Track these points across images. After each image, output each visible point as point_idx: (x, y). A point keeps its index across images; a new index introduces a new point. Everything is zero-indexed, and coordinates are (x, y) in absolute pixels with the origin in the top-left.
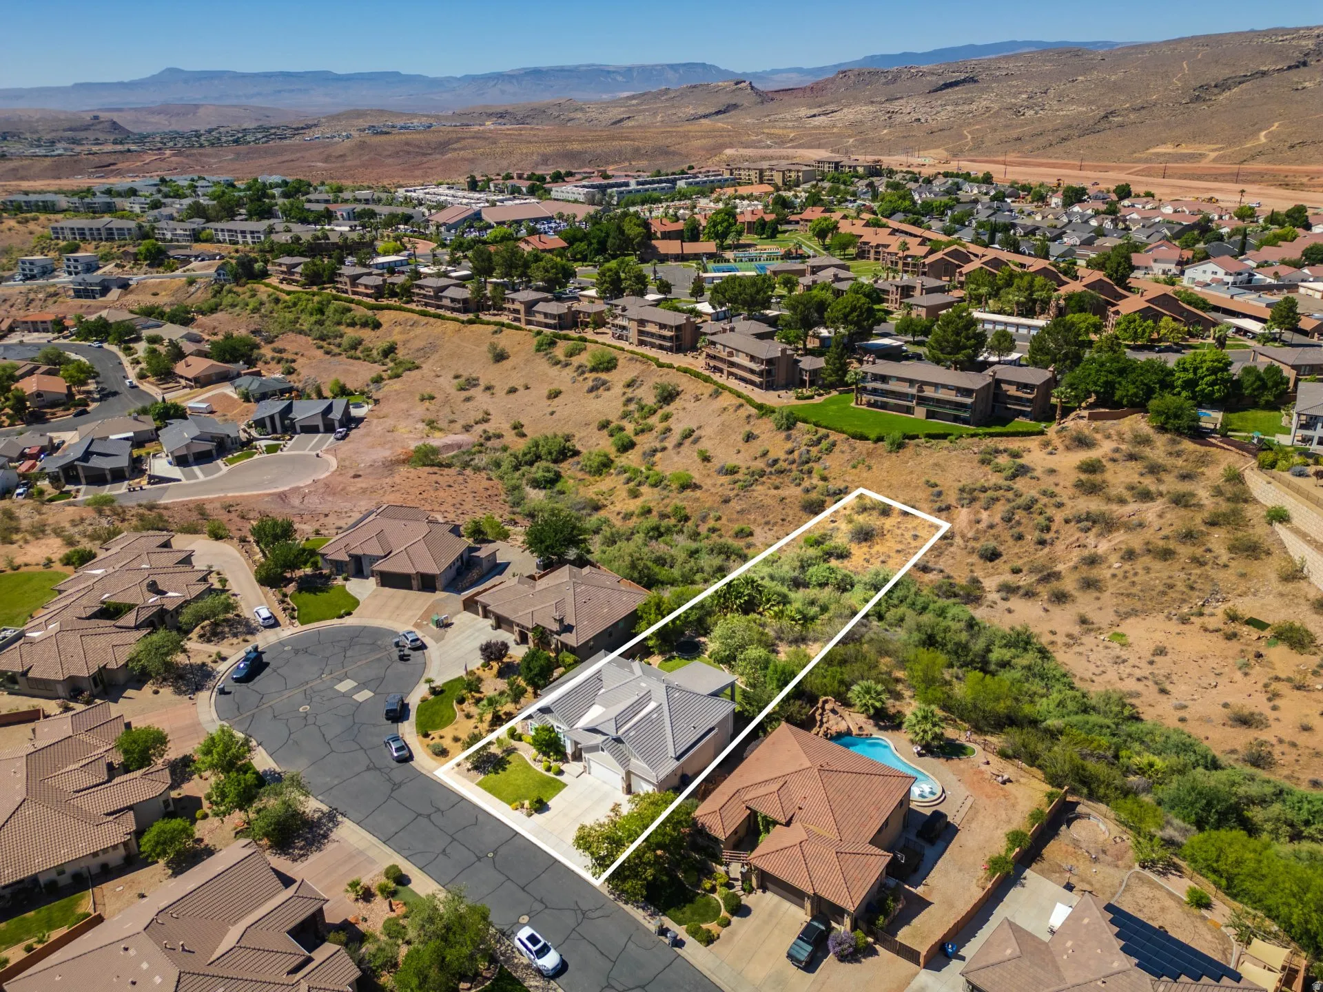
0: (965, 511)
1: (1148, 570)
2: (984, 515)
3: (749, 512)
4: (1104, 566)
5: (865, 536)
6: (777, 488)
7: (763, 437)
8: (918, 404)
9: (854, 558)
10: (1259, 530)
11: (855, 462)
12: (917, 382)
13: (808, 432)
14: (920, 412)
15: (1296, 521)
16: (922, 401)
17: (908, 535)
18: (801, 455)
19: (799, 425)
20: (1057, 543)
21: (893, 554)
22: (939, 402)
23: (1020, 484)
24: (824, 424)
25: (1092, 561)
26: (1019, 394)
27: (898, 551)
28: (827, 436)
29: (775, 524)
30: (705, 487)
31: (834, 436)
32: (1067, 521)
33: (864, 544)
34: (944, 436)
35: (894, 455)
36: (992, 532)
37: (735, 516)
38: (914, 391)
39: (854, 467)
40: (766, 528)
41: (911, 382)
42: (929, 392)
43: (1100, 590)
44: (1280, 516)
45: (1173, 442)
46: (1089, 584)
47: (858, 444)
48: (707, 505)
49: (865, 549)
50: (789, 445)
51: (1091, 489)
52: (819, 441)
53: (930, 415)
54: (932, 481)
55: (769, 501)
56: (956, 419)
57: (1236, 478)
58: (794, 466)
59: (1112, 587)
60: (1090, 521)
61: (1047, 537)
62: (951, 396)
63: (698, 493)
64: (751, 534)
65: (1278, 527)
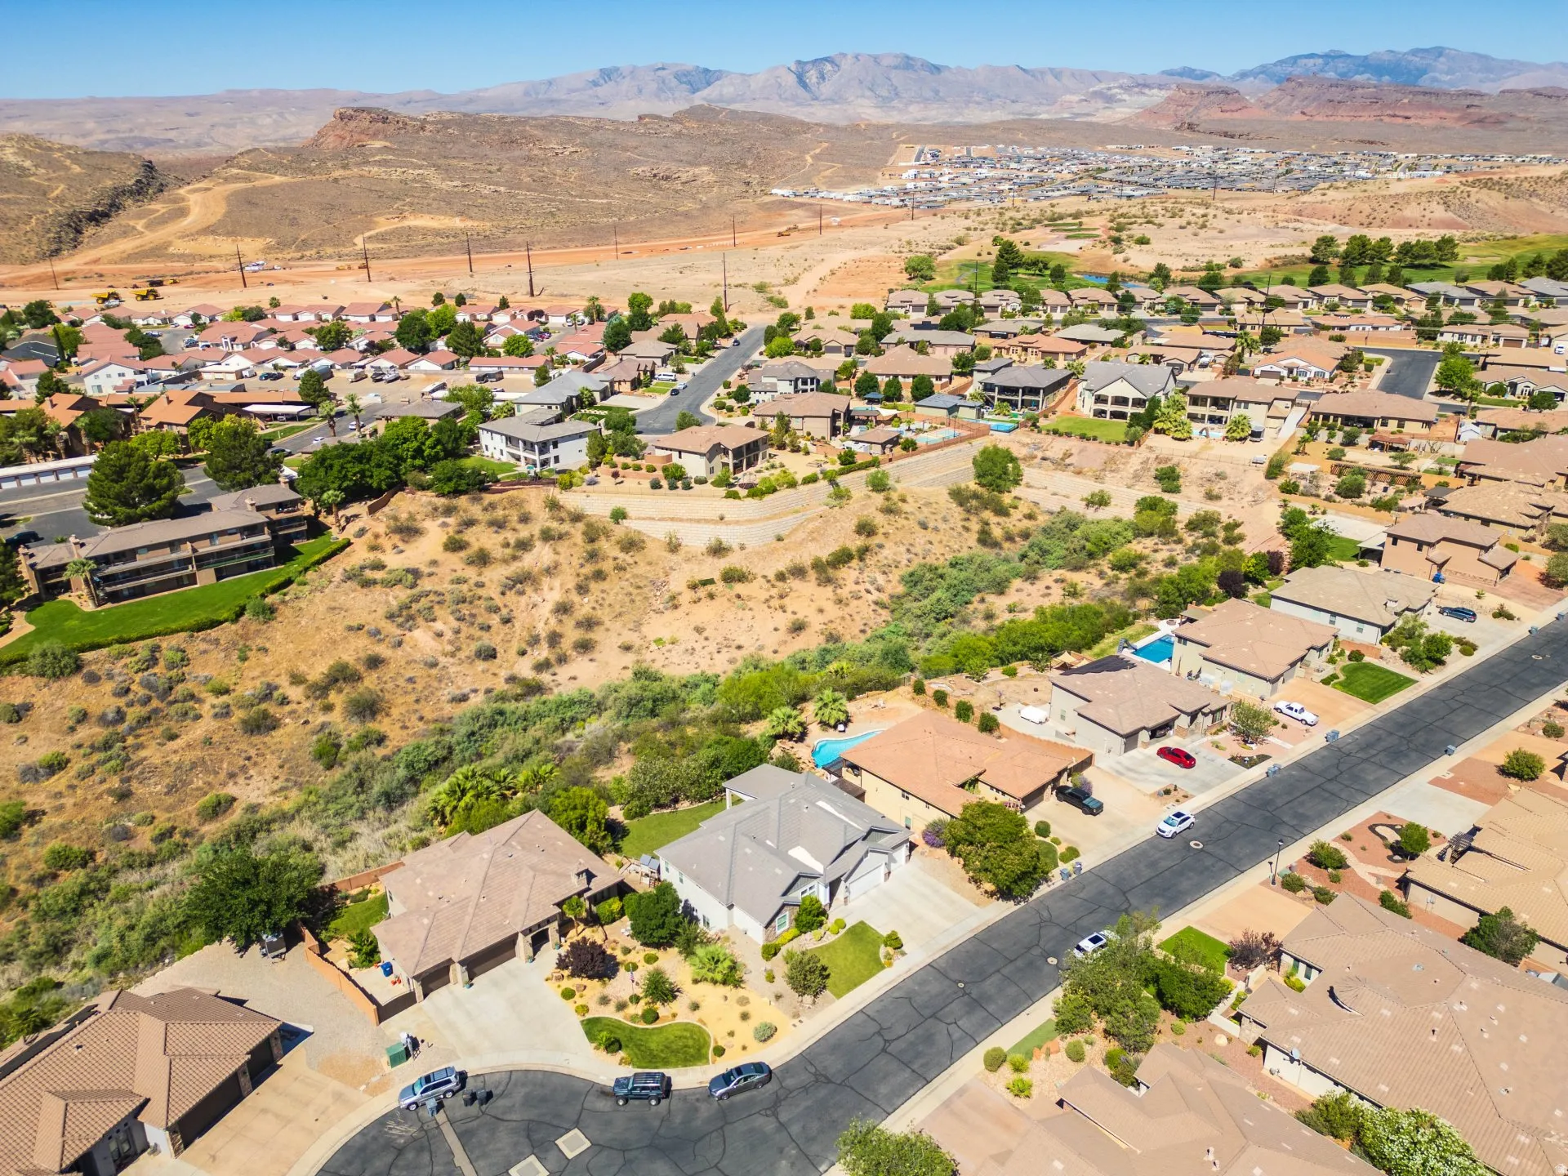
0: (417, 633)
1: (603, 591)
2: (438, 626)
3: (185, 784)
4: (577, 606)
5: (368, 708)
6: (173, 737)
7: (37, 701)
8: (199, 567)
9: (391, 735)
10: (619, 531)
11: (235, 655)
12: (183, 541)
13: (120, 656)
14: (206, 577)
15: (630, 511)
16: (202, 561)
17: (401, 682)
18: (148, 685)
19: (88, 656)
20: (515, 614)
21: (416, 707)
22: (220, 554)
23: (426, 585)
24: (134, 635)
25: (563, 609)
26: (282, 516)
27: (417, 701)
28: (156, 649)
29: (244, 769)
30: (46, 807)
31: (167, 644)
32: (503, 594)
33: (379, 717)
34: (289, 582)
35: (273, 623)
36: (462, 635)
37: (170, 800)
38: (186, 551)
39: (244, 659)
40: (241, 780)
41: (173, 545)
42: (204, 548)
43: (598, 623)
44: (619, 515)
45: (478, 500)
46: (589, 624)
47: (213, 633)
48: (99, 817)
49: (387, 720)
50: (108, 687)
51: (482, 559)
52: (153, 661)
53: (220, 575)
54: (355, 624)
55: (191, 756)
56: (252, 567)
57: (554, 505)
58: (155, 703)
59: (603, 614)
60: (520, 582)
61: (504, 611)
62: (237, 541)
63: (46, 822)
64: (234, 799)
65: (625, 522)
